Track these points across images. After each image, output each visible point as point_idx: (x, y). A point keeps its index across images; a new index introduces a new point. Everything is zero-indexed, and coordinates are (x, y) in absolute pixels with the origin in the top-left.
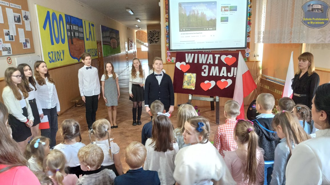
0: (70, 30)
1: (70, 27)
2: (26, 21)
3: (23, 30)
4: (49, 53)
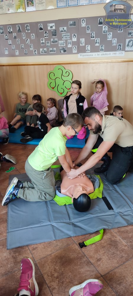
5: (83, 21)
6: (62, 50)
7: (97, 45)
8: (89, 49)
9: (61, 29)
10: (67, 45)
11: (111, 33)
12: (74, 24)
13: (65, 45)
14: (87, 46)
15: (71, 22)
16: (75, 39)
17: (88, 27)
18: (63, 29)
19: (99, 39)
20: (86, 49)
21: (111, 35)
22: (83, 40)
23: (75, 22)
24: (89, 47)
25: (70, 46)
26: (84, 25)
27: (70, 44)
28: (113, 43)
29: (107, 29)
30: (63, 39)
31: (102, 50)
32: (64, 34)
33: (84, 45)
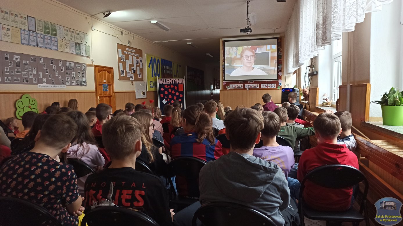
0: (163, 69)
1: (164, 67)
2: (141, 63)
3: (139, 67)
4: (150, 82)
5: (41, 60)
6: (25, 80)
7: (50, 79)
8: (45, 81)
9: (24, 62)
10: (29, 76)
11: (58, 71)
12: (34, 60)
13: (27, 76)
14: (43, 79)
15: (33, 58)
16: (35, 72)
17: (44, 64)
18: (26, 62)
19: (51, 74)
20: (43, 81)
21: (58, 73)
22: (41, 74)
23: (35, 59)
24: (45, 80)
25: (31, 77)
26: (41, 62)
27: (31, 76)
28: (59, 79)
29: (55, 68)
30: (25, 71)
31: (53, 83)
32: (26, 67)
33: (41, 77)
